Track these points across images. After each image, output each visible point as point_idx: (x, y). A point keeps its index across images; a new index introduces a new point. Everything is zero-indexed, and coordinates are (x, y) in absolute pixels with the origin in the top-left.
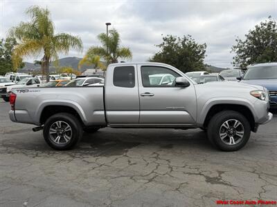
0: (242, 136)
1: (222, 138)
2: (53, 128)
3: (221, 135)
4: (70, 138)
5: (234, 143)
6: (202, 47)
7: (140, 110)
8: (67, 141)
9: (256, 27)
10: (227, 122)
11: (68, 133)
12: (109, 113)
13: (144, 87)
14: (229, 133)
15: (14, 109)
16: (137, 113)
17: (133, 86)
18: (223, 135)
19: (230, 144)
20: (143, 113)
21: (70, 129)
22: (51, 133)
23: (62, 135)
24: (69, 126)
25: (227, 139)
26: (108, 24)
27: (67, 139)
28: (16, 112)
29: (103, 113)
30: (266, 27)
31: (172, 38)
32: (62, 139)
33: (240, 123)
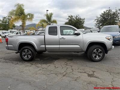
0: (101, 56)
1: (93, 56)
2: (24, 52)
3: (93, 55)
4: (31, 57)
5: (98, 58)
6: (83, 19)
7: (59, 45)
8: (30, 58)
9: (104, 12)
10: (95, 50)
11: (30, 54)
12: (47, 46)
13: (61, 35)
14: (96, 54)
15: (7, 44)
16: (58, 46)
17: (56, 35)
18: (94, 55)
19: (97, 59)
20: (61, 46)
21: (31, 53)
22: (23, 54)
23: (27, 55)
24: (30, 51)
25: (96, 57)
26: (47, 11)
27: (30, 57)
28: (9, 46)
29: (44, 46)
30: (108, 12)
31: (72, 16)
32: (27, 57)
33: (101, 50)
